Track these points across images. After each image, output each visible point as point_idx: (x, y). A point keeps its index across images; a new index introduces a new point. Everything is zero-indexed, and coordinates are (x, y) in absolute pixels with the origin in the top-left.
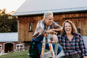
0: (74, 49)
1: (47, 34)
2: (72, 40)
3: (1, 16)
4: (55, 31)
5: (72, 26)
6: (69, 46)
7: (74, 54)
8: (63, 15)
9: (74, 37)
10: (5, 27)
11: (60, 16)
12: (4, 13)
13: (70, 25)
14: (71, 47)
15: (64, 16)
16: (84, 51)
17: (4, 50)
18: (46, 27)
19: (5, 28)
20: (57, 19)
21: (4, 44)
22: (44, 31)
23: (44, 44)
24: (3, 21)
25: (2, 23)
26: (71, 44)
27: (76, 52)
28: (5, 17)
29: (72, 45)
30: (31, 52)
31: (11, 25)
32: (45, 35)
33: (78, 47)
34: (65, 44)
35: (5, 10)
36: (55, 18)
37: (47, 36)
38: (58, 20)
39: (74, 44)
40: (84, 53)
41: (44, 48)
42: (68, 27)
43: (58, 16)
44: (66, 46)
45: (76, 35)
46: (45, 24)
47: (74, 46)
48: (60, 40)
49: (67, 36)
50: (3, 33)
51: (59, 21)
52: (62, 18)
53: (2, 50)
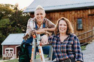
0: (66, 52)
1: (37, 34)
2: (65, 41)
3: (13, 13)
4: (48, 31)
5: (68, 25)
6: (60, 48)
7: (65, 60)
8: (88, 10)
9: (67, 38)
10: (18, 26)
11: (84, 12)
12: (16, 9)
13: (66, 24)
14: (62, 49)
15: (89, 12)
16: (77, 55)
17: (16, 55)
18: (38, 26)
19: (18, 28)
20: (80, 16)
21: (16, 47)
22: (33, 32)
23: (34, 47)
24: (15, 19)
25: (14, 21)
26: (62, 45)
27: (67, 57)
28: (17, 14)
29: (63, 47)
30: (21, 56)
31: (24, 23)
32: (34, 36)
33: (71, 49)
34: (55, 46)
35: (17, 6)
36: (78, 14)
37: (36, 37)
38: (82, 16)
39: (65, 46)
40: (77, 57)
41: (34, 51)
42: (63, 26)
43: (82, 11)
44: (56, 48)
45: (71, 36)
46: (36, 23)
47: (65, 47)
48: (52, 41)
49: (59, 37)
50: (15, 33)
51: (83, 18)
52: (87, 14)
53: (13, 55)
